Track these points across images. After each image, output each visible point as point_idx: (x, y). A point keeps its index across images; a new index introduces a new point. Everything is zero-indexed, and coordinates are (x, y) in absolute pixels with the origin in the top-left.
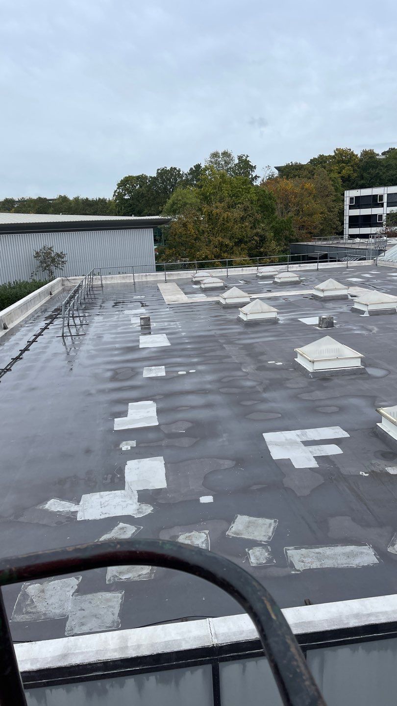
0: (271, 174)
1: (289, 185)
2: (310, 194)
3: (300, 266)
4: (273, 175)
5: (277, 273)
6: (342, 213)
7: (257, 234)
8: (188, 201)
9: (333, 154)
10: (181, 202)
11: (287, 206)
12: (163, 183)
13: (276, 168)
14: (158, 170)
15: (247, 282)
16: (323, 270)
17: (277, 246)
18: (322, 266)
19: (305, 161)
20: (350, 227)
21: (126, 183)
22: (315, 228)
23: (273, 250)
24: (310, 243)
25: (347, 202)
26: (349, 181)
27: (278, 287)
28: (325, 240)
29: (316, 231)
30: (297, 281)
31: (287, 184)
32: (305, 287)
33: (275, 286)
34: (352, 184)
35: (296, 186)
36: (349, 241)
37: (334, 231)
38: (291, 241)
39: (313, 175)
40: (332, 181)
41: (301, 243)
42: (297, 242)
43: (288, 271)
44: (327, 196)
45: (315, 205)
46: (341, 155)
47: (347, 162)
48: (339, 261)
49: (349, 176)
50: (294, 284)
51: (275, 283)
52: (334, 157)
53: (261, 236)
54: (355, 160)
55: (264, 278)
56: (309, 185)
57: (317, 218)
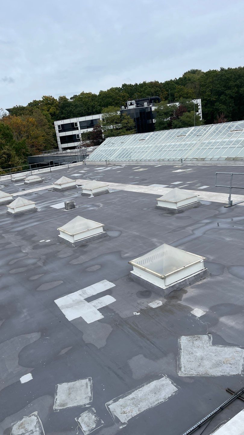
0: (4, 114)
1: (19, 120)
2: (33, 125)
3: (39, 171)
4: (5, 114)
5: (25, 177)
6: (55, 135)
7: (4, 153)
9: (42, 99)
11: (20, 134)
13: (7, 110)
15: (6, 186)
16: (54, 171)
17: (19, 159)
18: (53, 169)
19: (25, 105)
20: (61, 144)
22: (41, 146)
23: (17, 162)
24: (40, 156)
25: (57, 128)
26: (55, 115)
27: (29, 186)
28: (49, 152)
29: (42, 148)
30: (41, 181)
31: (17, 119)
32: (47, 184)
33: (27, 186)
34: (57, 117)
35: (23, 120)
36: (63, 152)
37: (53, 147)
38: (27, 155)
39: (32, 113)
40: (45, 116)
41: (34, 156)
42: (32, 155)
43: (32, 175)
44: (44, 125)
45: (39, 132)
46: (47, 100)
47: (52, 104)
48: (61, 165)
49: (54, 113)
50: (39, 183)
51: (26, 184)
52: (42, 101)
53: (7, 154)
54: (56, 102)
55: (17, 181)
56: (32, 119)
57: (41, 140)
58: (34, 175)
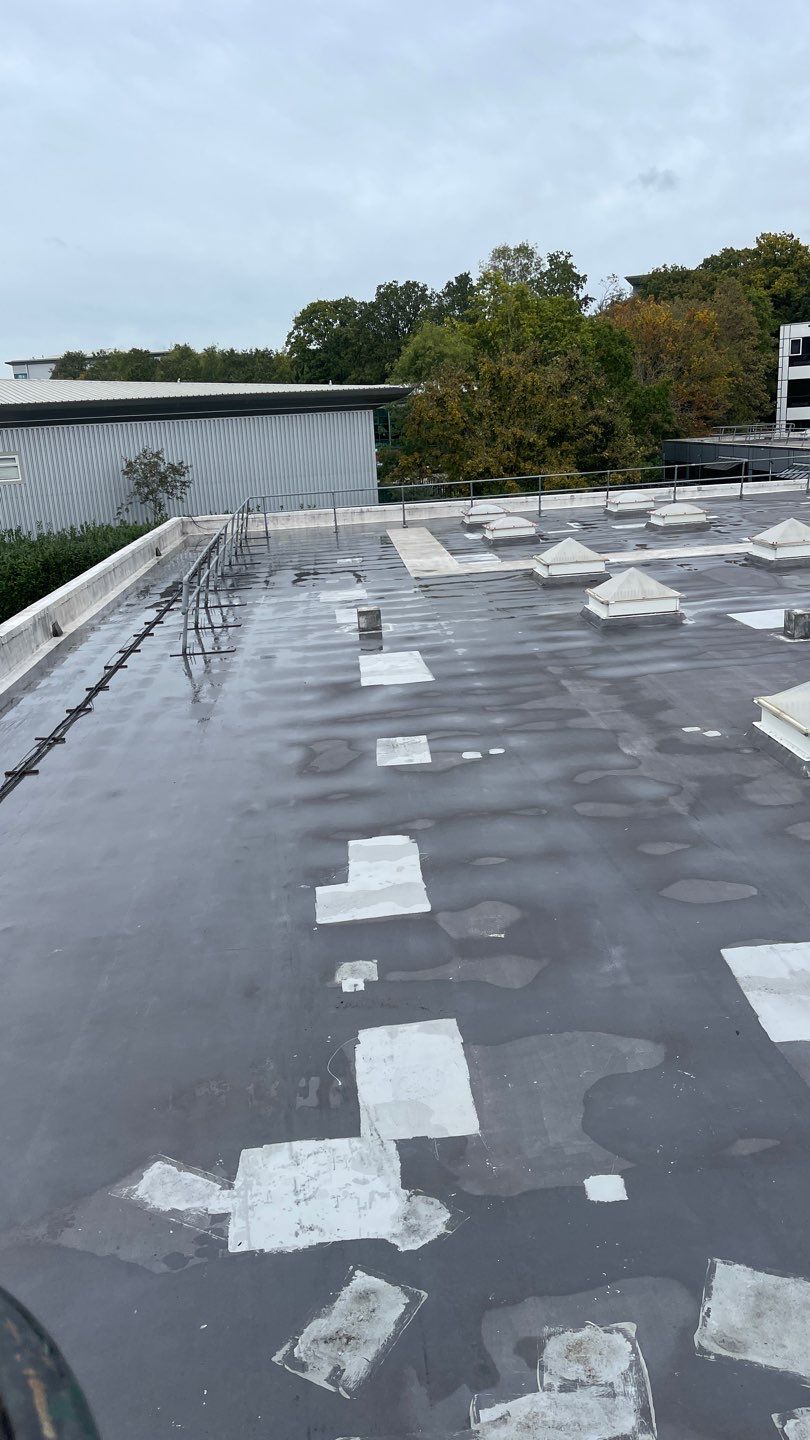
0: (615, 293)
1: (661, 313)
2: (707, 334)
3: (699, 490)
4: (620, 295)
5: (652, 505)
6: (772, 375)
7: (596, 420)
8: (447, 350)
9: (754, 246)
10: (433, 353)
11: (655, 361)
12: (389, 315)
13: (630, 280)
14: (380, 287)
15: (586, 526)
16: (753, 498)
17: (638, 445)
18: (751, 488)
19: (692, 264)
20: (789, 405)
21: (313, 316)
22: (716, 407)
23: (631, 454)
24: (707, 440)
25: (785, 350)
26: (789, 305)
27: (661, 537)
28: (740, 432)
29: (719, 414)
30: (703, 523)
31: (657, 311)
32: (723, 537)
33: (653, 534)
34: (794, 312)
35: (677, 316)
36: (793, 435)
37: (757, 414)
38: (666, 435)
39: (712, 292)
40: (754, 304)
41: (687, 440)
42: (678, 437)
43: (675, 501)
44: (742, 337)
45: (720, 358)
46: (773, 247)
47: (784, 264)
48: (774, 478)
49: (789, 294)
50: (697, 531)
51: (651, 527)
52: (755, 253)
53: (605, 425)
54: (802, 257)
55: (623, 516)
56: (705, 313)
57: (722, 386)
58: (683, 503)
